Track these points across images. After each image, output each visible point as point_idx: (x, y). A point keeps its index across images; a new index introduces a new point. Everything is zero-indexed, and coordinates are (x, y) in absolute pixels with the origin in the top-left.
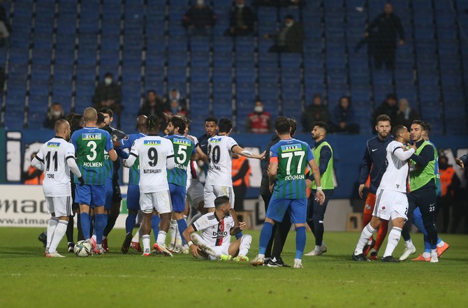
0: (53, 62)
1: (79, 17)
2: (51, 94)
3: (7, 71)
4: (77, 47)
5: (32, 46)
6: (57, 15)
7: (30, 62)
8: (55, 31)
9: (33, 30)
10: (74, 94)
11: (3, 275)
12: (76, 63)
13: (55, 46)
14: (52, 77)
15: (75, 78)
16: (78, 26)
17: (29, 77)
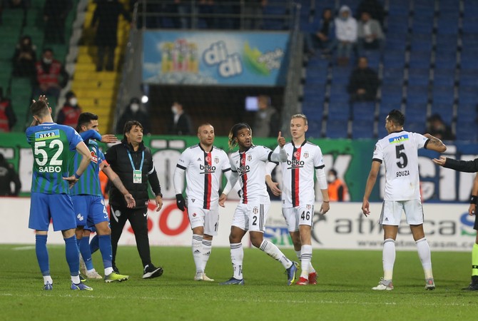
0: (433, 66)
1: (462, 15)
2: (430, 102)
3: (381, 76)
4: (459, 49)
5: (409, 48)
6: (437, 14)
7: (407, 66)
8: (435, 31)
9: (410, 30)
10: (456, 102)
11: (376, 304)
12: (458, 67)
13: (434, 48)
14: (431, 83)
15: (457, 84)
16: (460, 26)
17: (406, 83)
